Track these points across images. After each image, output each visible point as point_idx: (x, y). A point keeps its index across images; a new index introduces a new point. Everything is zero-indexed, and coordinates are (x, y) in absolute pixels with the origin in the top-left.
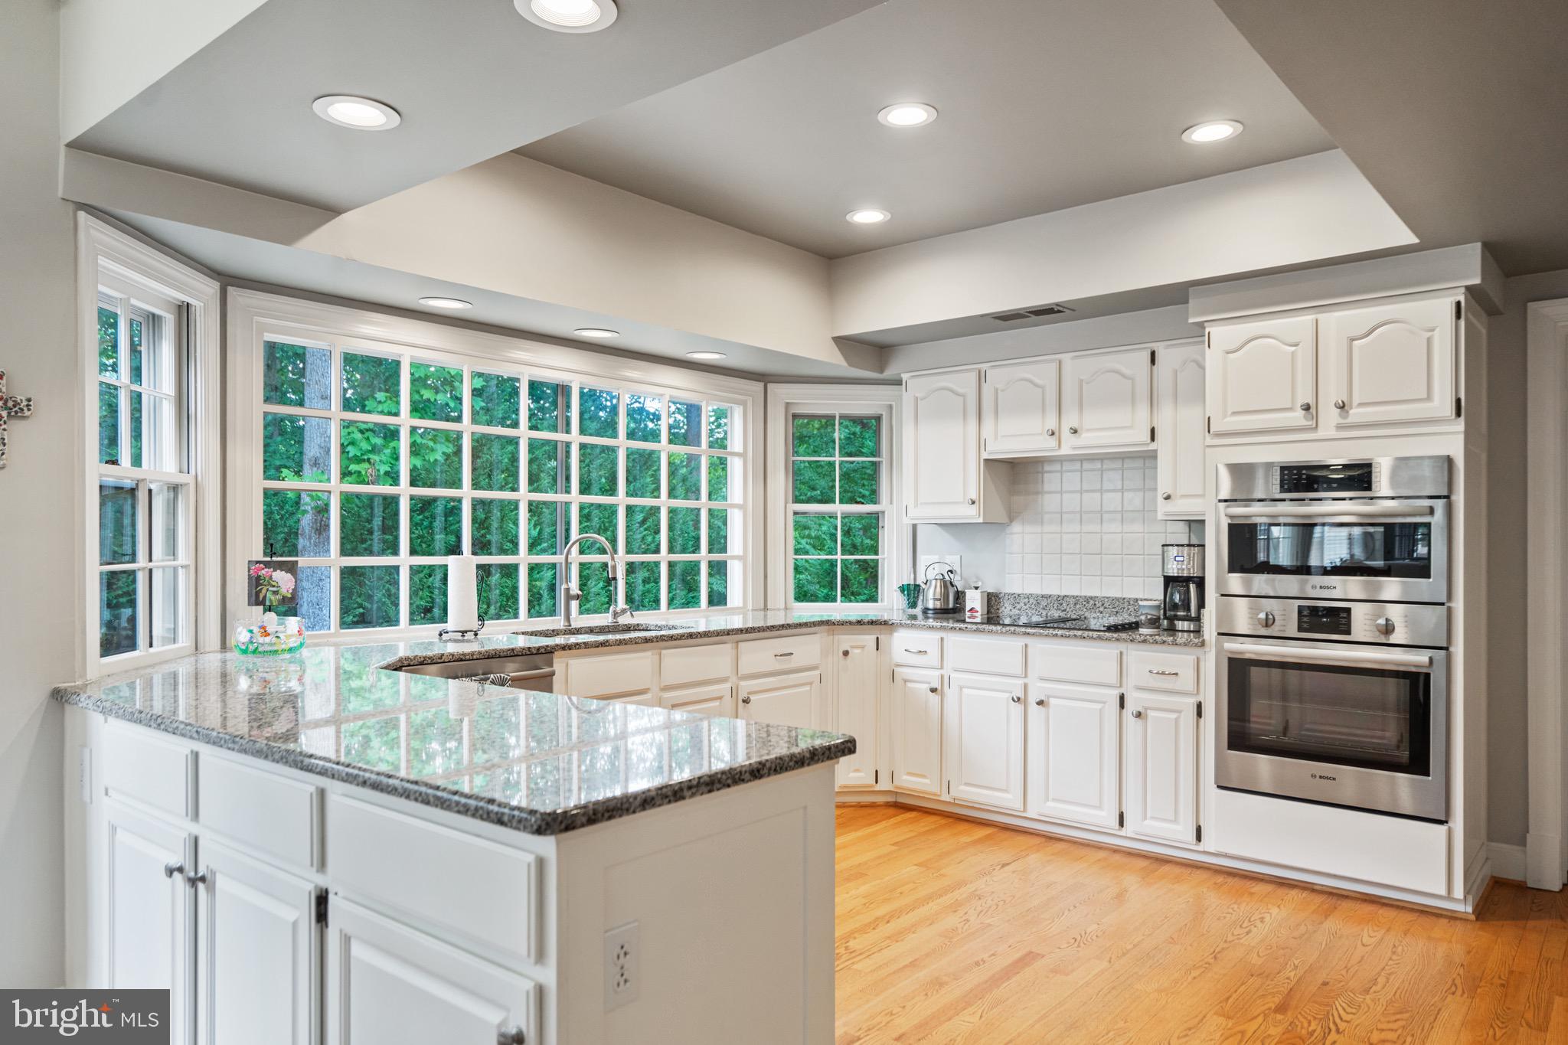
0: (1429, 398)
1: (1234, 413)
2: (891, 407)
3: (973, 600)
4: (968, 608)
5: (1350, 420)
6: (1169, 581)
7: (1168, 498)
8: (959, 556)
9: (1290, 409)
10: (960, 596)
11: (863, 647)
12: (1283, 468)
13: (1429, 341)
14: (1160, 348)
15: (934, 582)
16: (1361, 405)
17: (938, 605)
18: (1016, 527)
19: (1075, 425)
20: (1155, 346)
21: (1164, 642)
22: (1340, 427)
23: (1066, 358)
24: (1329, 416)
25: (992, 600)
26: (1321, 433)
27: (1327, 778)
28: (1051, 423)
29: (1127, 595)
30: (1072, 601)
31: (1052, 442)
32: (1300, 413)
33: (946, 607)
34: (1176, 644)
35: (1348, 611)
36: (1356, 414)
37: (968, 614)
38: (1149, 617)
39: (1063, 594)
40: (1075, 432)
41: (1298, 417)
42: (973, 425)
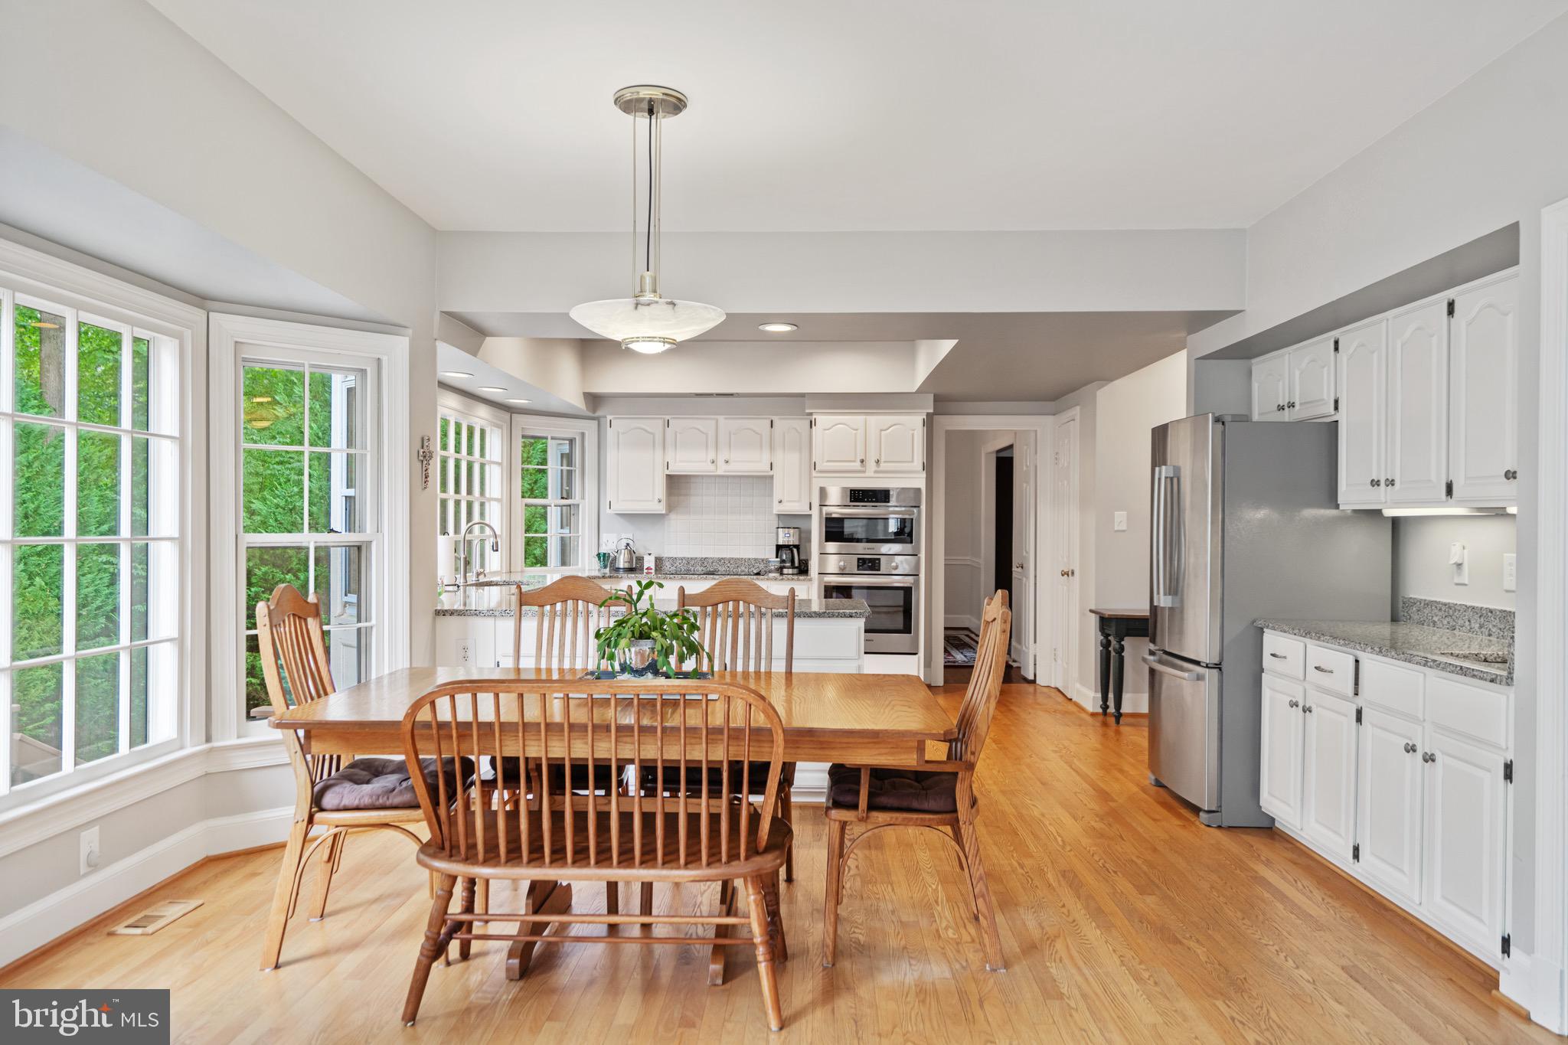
0: (912, 461)
1: (828, 461)
2: (583, 434)
3: (649, 561)
4: (645, 568)
5: (881, 469)
6: (779, 548)
7: (780, 502)
8: (633, 535)
9: (854, 461)
10: (640, 559)
12: (851, 491)
13: (913, 435)
14: (775, 419)
15: (623, 551)
16: (885, 462)
17: (627, 565)
18: (673, 516)
19: (727, 458)
20: (773, 418)
21: (793, 579)
22: (876, 472)
23: (721, 418)
24: (871, 466)
25: (659, 561)
26: (867, 475)
28: (711, 455)
29: (744, 557)
31: (712, 467)
32: (858, 463)
33: (632, 566)
34: (802, 580)
35: (879, 559)
36: (883, 466)
37: (645, 571)
39: (704, 556)
40: (727, 462)
41: (857, 465)
42: (659, 452)
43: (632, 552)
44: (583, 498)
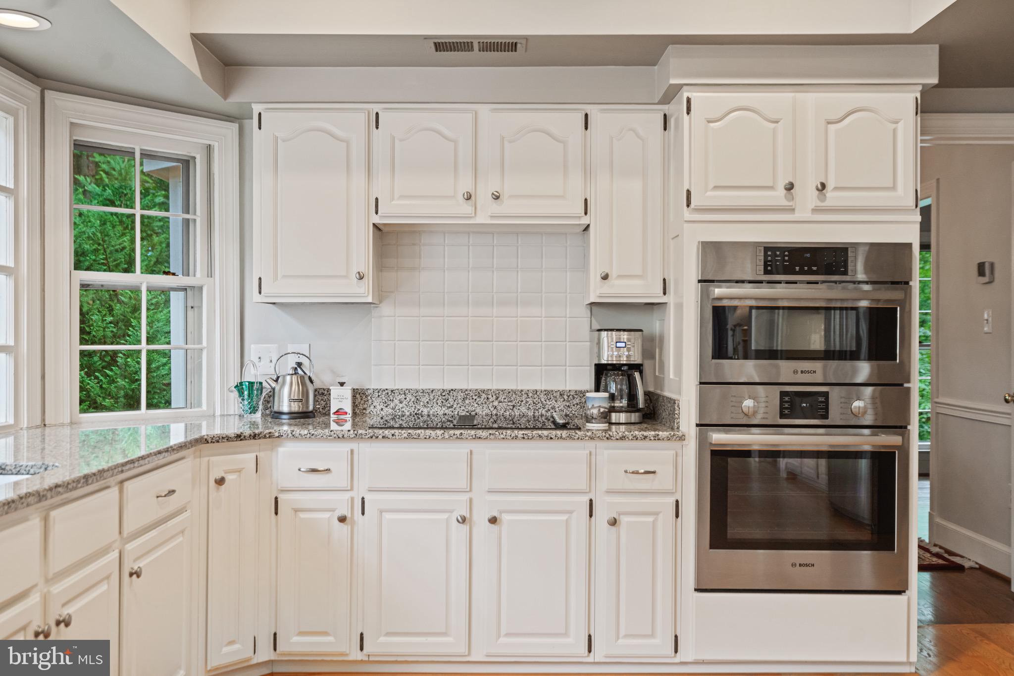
0: (894, 188)
1: (716, 188)
2: (209, 148)
3: (341, 399)
4: (333, 410)
5: (828, 203)
6: (601, 371)
7: (605, 277)
8: (308, 345)
9: (771, 188)
10: (323, 394)
11: (239, 471)
12: (766, 249)
13: (895, 131)
14: (594, 111)
15: (288, 378)
16: (836, 189)
17: (295, 407)
18: (386, 309)
19: (495, 187)
20: (588, 108)
21: (645, 437)
22: (816, 210)
23: (484, 110)
24: (807, 196)
25: (359, 396)
26: (796, 216)
27: (807, 565)
28: (466, 185)
30: (461, 396)
31: (466, 208)
32: (781, 192)
33: (305, 410)
34: (659, 439)
35: (826, 395)
36: (832, 197)
37: (333, 417)
38: (602, 410)
39: (448, 387)
40: (497, 198)
41: (778, 196)
42: (359, 179)
43: (305, 381)
44: (210, 274)
